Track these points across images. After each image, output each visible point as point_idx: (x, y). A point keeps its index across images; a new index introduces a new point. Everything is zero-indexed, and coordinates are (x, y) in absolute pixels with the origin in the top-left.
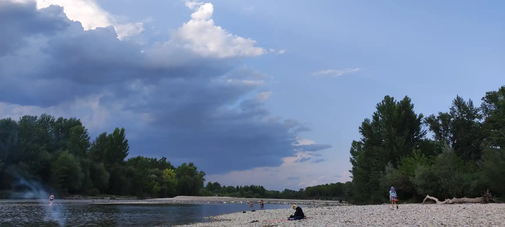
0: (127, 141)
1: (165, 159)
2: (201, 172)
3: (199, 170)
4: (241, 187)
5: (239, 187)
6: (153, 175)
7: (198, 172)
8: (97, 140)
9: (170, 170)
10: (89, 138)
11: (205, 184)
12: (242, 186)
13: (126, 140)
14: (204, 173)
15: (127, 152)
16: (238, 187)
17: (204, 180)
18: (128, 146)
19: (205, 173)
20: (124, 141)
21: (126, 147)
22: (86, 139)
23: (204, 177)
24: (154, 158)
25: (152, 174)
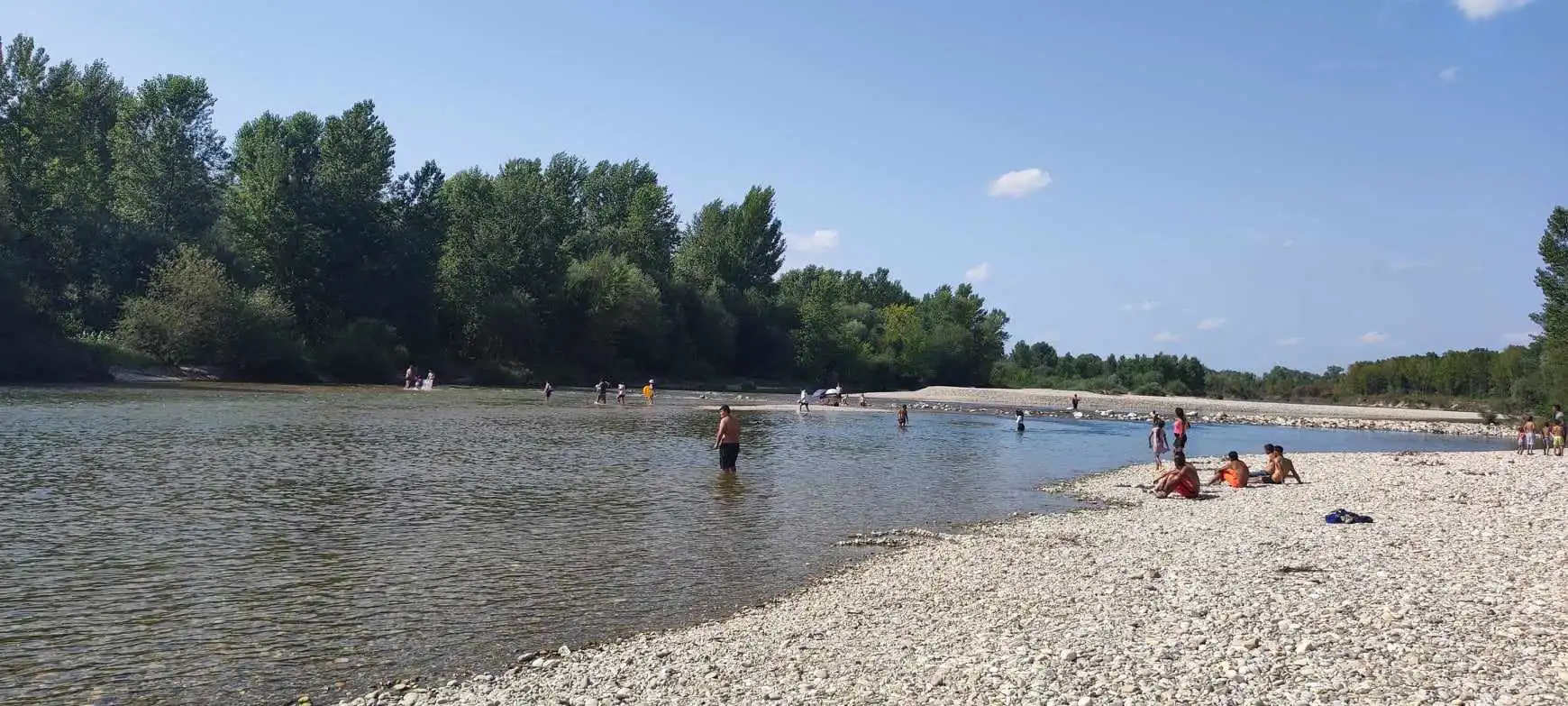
0: (778, 224)
1: (886, 272)
2: (995, 311)
3: (988, 307)
4: (1122, 358)
5: (1117, 359)
6: (855, 322)
7: (985, 313)
8: (697, 222)
9: (902, 307)
10: (676, 219)
11: (1009, 348)
12: (1127, 357)
13: (776, 220)
14: (1004, 315)
15: (781, 257)
16: (1112, 358)
17: (1005, 335)
18: (782, 238)
19: (1007, 316)
20: (770, 224)
21: (776, 241)
22: (669, 221)
23: (1005, 328)
24: (853, 272)
25: (850, 317)
